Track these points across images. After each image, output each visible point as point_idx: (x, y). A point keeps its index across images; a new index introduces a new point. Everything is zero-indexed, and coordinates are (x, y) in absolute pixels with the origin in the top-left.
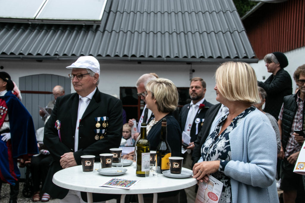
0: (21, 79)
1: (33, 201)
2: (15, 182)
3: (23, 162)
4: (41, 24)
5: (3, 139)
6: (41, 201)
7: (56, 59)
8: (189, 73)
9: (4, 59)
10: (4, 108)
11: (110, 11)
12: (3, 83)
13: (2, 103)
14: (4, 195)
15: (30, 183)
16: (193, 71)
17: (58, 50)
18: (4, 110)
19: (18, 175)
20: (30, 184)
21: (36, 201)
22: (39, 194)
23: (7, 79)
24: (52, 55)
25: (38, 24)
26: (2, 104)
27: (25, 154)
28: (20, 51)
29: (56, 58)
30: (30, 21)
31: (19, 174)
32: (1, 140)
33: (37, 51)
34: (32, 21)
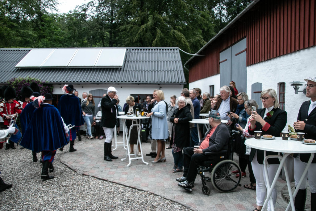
8: (159, 88)
11: (126, 61)
16: (161, 87)
17: (105, 80)
24: (103, 82)
25: (96, 68)
28: (90, 81)
30: (92, 67)
33: (97, 80)
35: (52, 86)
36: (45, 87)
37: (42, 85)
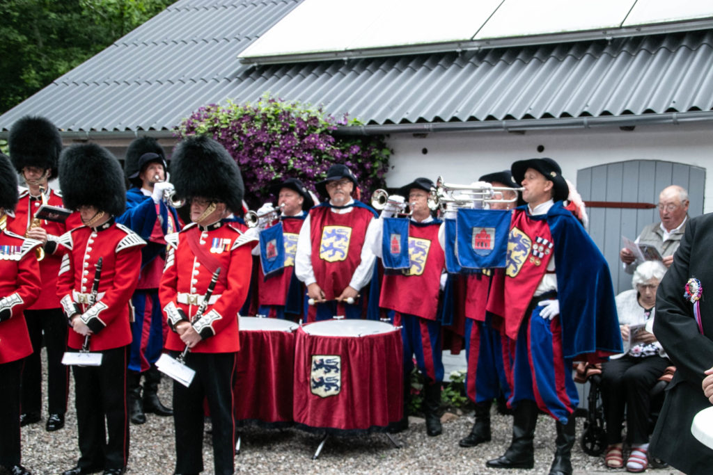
0: (581, 173)
1: (608, 466)
2: (568, 414)
3: (583, 370)
4: (636, 38)
5: (544, 314)
6: (624, 469)
7: (671, 121)
9: (547, 128)
10: (545, 242)
12: (544, 183)
13: (542, 232)
14: (539, 442)
15: (598, 420)
17: (675, 99)
18: (546, 247)
19: (574, 401)
20: (599, 425)
21: (613, 467)
22: (621, 450)
23: (554, 174)
24: (661, 111)
25: (628, 38)
26: (541, 234)
27: (591, 351)
28: (584, 108)
29: (671, 118)
30: (609, 32)
31: (576, 397)
32: (539, 315)
33: (623, 105)
34: (613, 32)
35: (382, 146)
36: (343, 151)
37: (331, 139)
